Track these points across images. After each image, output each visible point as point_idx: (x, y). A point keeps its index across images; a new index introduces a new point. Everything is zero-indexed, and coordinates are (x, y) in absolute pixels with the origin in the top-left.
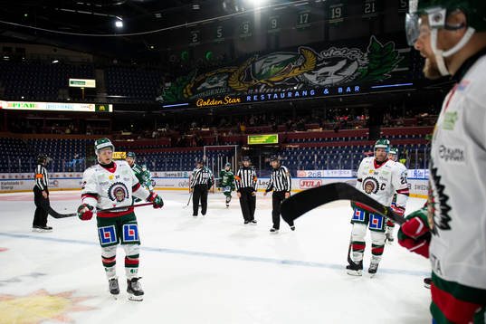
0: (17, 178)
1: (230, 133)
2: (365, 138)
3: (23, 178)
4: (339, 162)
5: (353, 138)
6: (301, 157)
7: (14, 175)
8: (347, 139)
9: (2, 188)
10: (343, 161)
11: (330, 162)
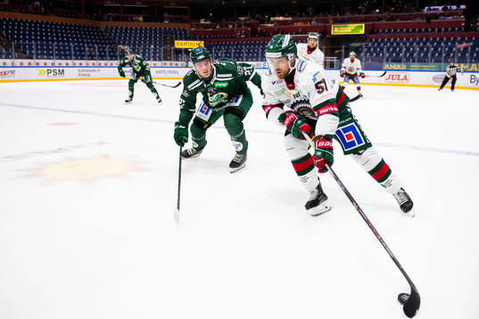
0: (94, 66)
1: (313, 22)
2: (460, 29)
3: (100, 66)
4: (429, 55)
5: (446, 30)
6: (388, 49)
7: (91, 62)
8: (440, 31)
9: (79, 75)
10: (433, 55)
11: (419, 55)
